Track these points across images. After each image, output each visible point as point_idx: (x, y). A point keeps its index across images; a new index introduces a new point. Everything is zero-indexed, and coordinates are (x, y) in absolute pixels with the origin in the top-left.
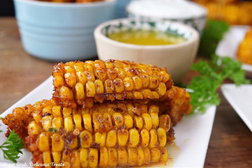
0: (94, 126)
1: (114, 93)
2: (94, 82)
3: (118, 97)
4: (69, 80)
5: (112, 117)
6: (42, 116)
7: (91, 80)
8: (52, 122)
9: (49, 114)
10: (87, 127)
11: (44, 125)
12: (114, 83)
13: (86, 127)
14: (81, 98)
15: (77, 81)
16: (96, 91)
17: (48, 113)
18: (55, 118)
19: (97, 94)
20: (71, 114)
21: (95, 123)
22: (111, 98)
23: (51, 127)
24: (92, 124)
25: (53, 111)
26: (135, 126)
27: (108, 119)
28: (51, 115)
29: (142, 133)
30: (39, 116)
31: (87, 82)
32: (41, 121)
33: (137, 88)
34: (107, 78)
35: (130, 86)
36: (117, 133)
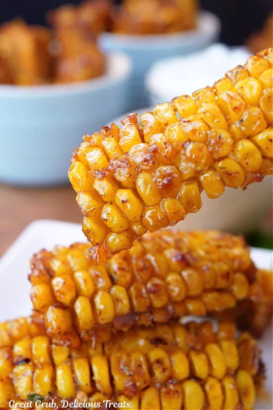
0: (114, 382)
1: (151, 309)
2: (109, 292)
3: (158, 317)
4: (62, 293)
5: (147, 360)
6: (14, 365)
7: (104, 289)
8: (32, 381)
9: (27, 361)
10: (102, 387)
11: (17, 388)
12: (149, 292)
13: (98, 386)
14: (87, 328)
15: (78, 294)
16: (115, 310)
17: (24, 358)
18: (38, 371)
19: (117, 316)
20: (70, 357)
21: (117, 378)
22: (145, 321)
23: (32, 393)
24: (112, 379)
25: (34, 352)
26: (192, 376)
27: (140, 366)
28: (31, 363)
29: (207, 387)
30: (8, 363)
31: (95, 292)
32: (11, 376)
33: (193, 292)
34: (133, 280)
35: (179, 294)
36: (160, 396)
